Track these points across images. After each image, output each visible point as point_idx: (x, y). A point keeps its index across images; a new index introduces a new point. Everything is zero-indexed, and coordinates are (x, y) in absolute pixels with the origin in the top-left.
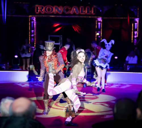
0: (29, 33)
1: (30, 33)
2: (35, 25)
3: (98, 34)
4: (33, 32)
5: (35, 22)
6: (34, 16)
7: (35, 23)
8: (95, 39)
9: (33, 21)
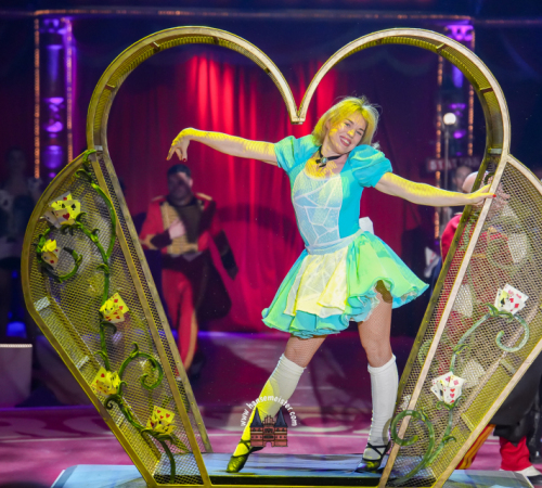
0: (33, 112)
1: (37, 114)
2: (69, 63)
3: (450, 119)
4: (58, 106)
5: (72, 44)
6: (63, 11)
7: (69, 52)
8: (434, 147)
9: (60, 40)
